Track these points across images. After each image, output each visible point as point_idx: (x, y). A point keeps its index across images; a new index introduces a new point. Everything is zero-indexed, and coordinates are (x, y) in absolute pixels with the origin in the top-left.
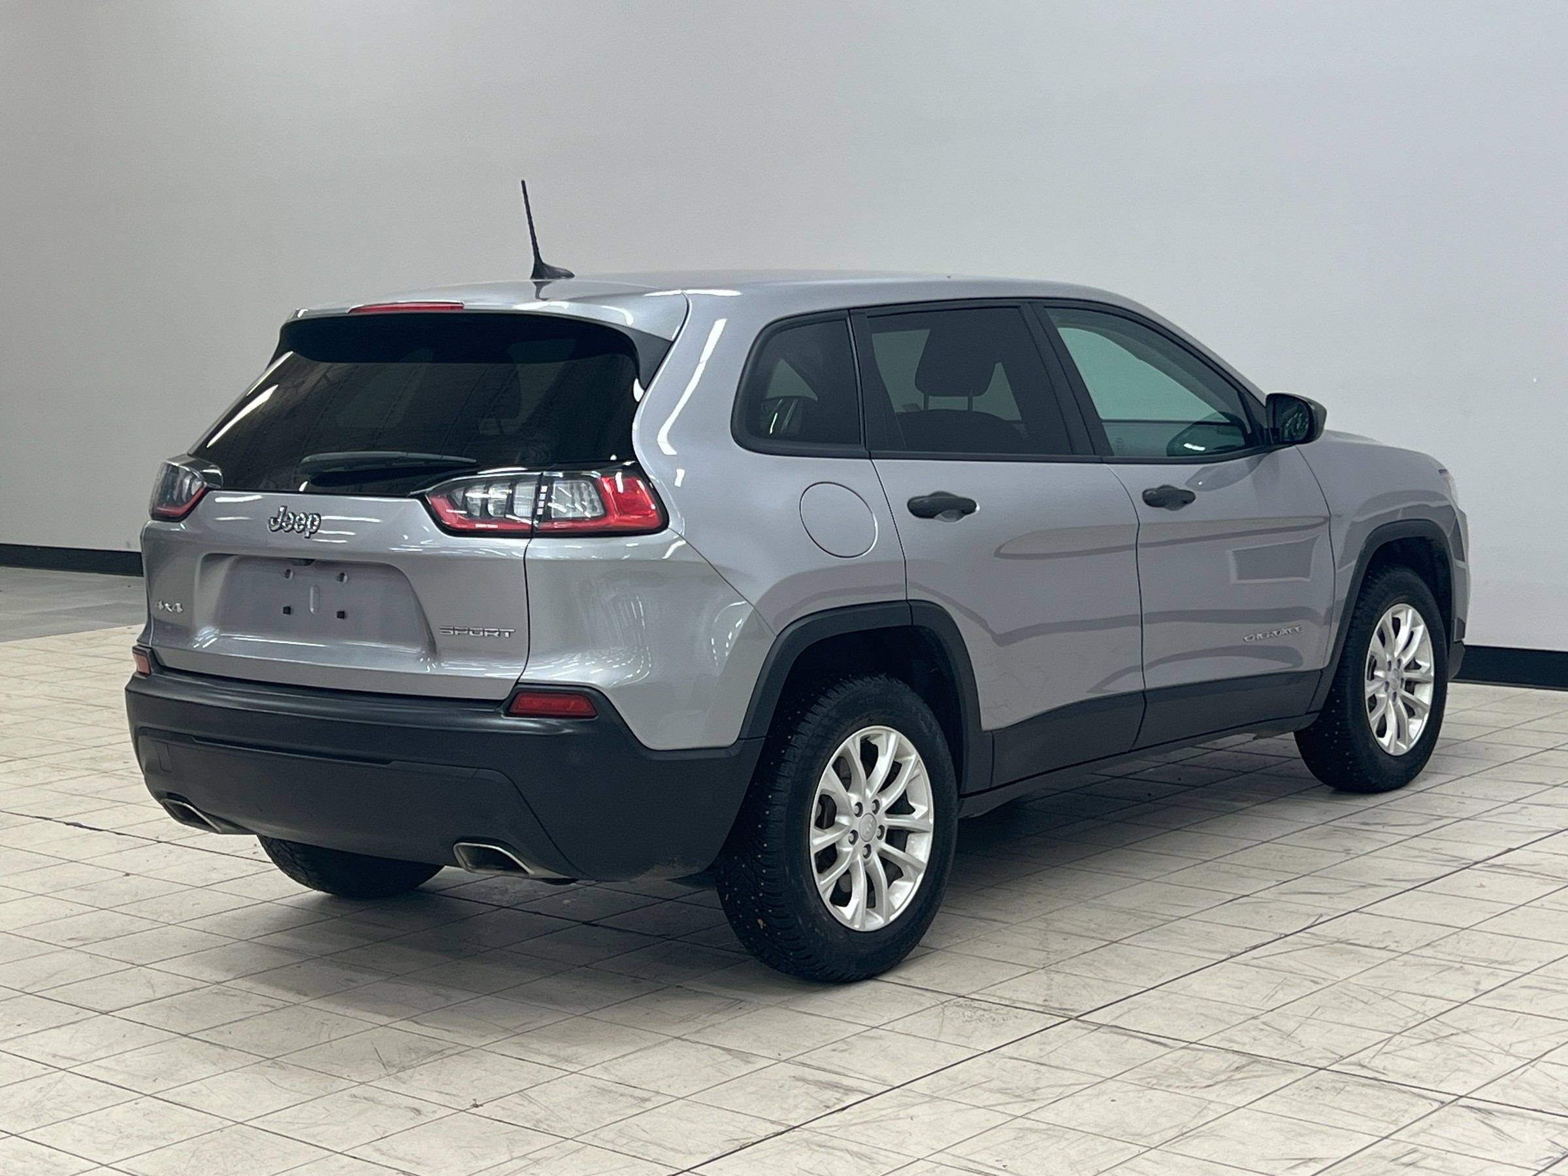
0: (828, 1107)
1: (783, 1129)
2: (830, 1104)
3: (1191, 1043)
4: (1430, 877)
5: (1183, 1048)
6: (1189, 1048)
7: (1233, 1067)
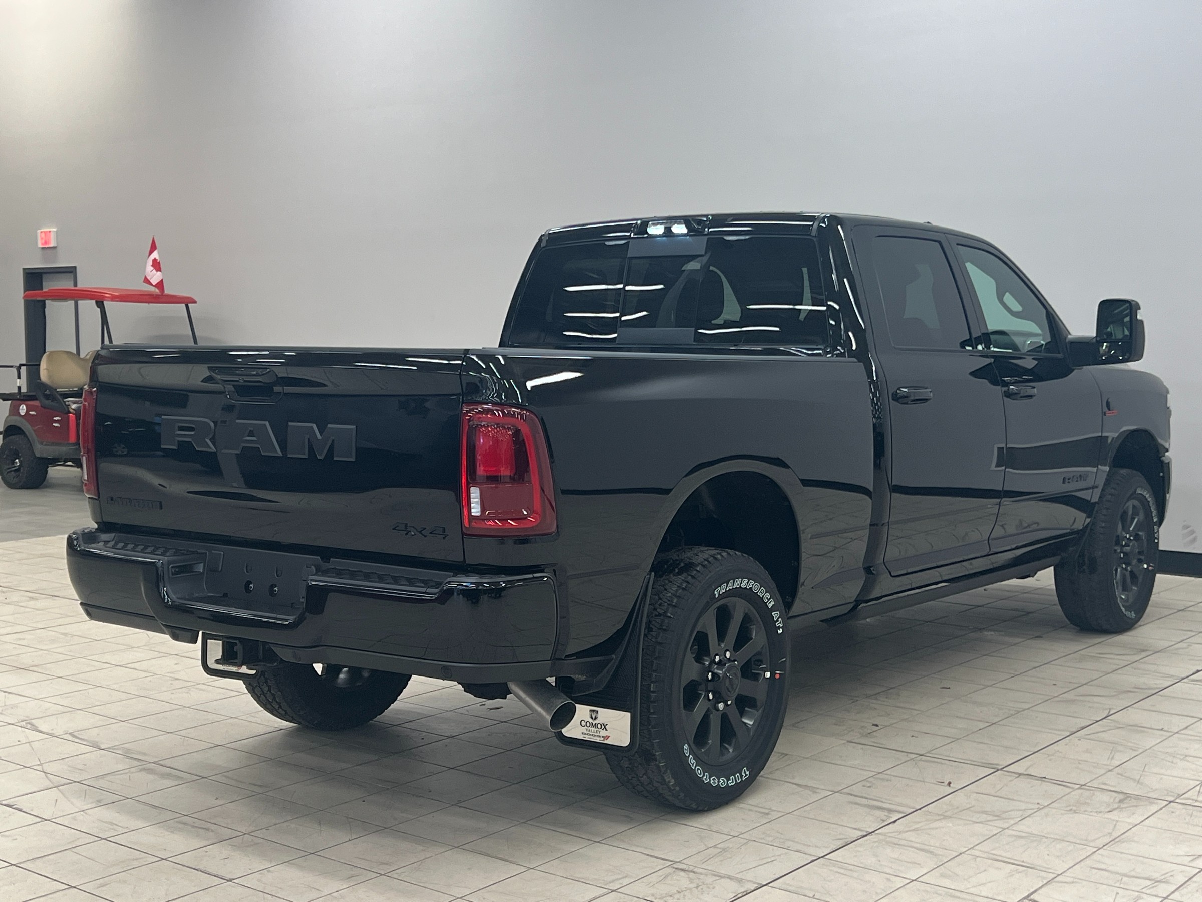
0: (884, 821)
1: (865, 834)
2: (885, 818)
3: (1082, 785)
5: (1079, 788)
6: (1082, 789)
7: (1117, 800)
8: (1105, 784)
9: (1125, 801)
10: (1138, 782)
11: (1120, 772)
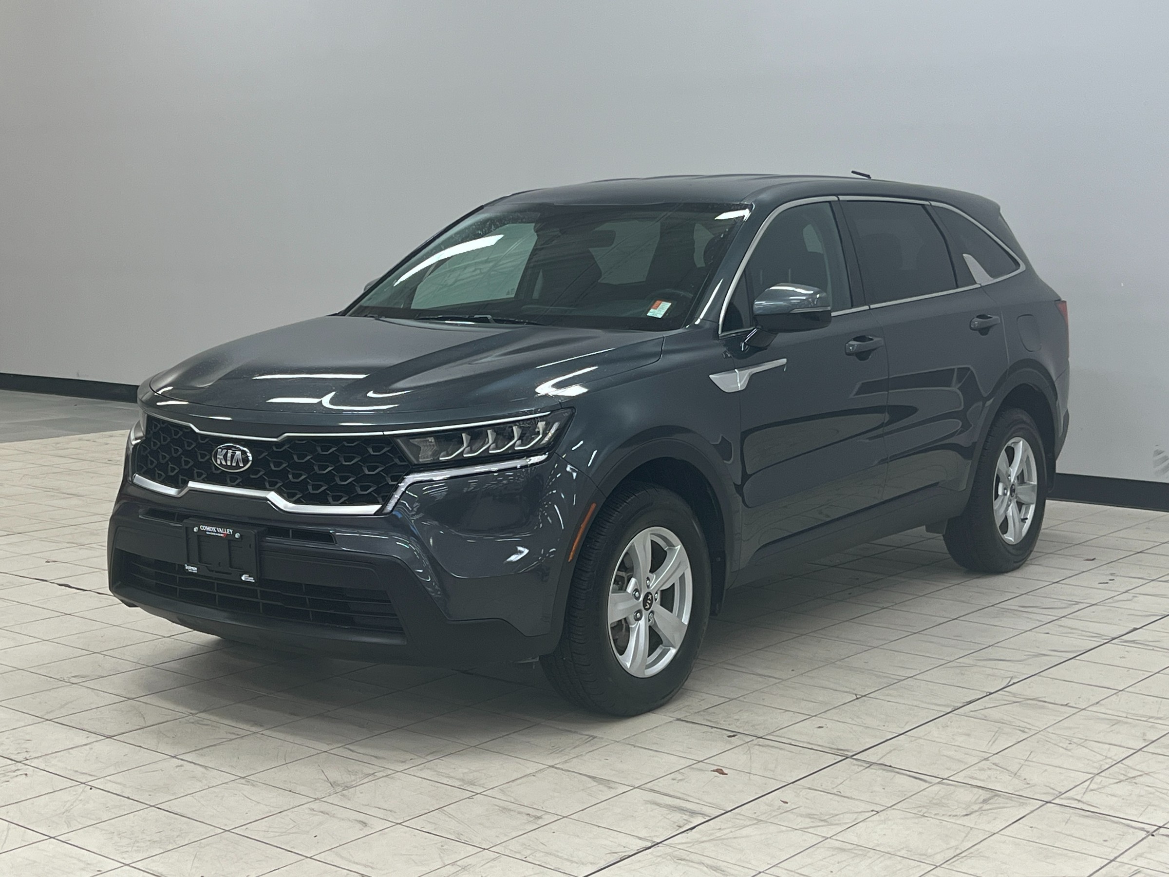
0: (680, 827)
1: (650, 845)
2: (681, 824)
3: (943, 779)
4: (1083, 650)
5: (939, 783)
6: (943, 784)
7: (981, 800)
8: (972, 778)
9: (991, 801)
10: (1016, 774)
11: (997, 762)
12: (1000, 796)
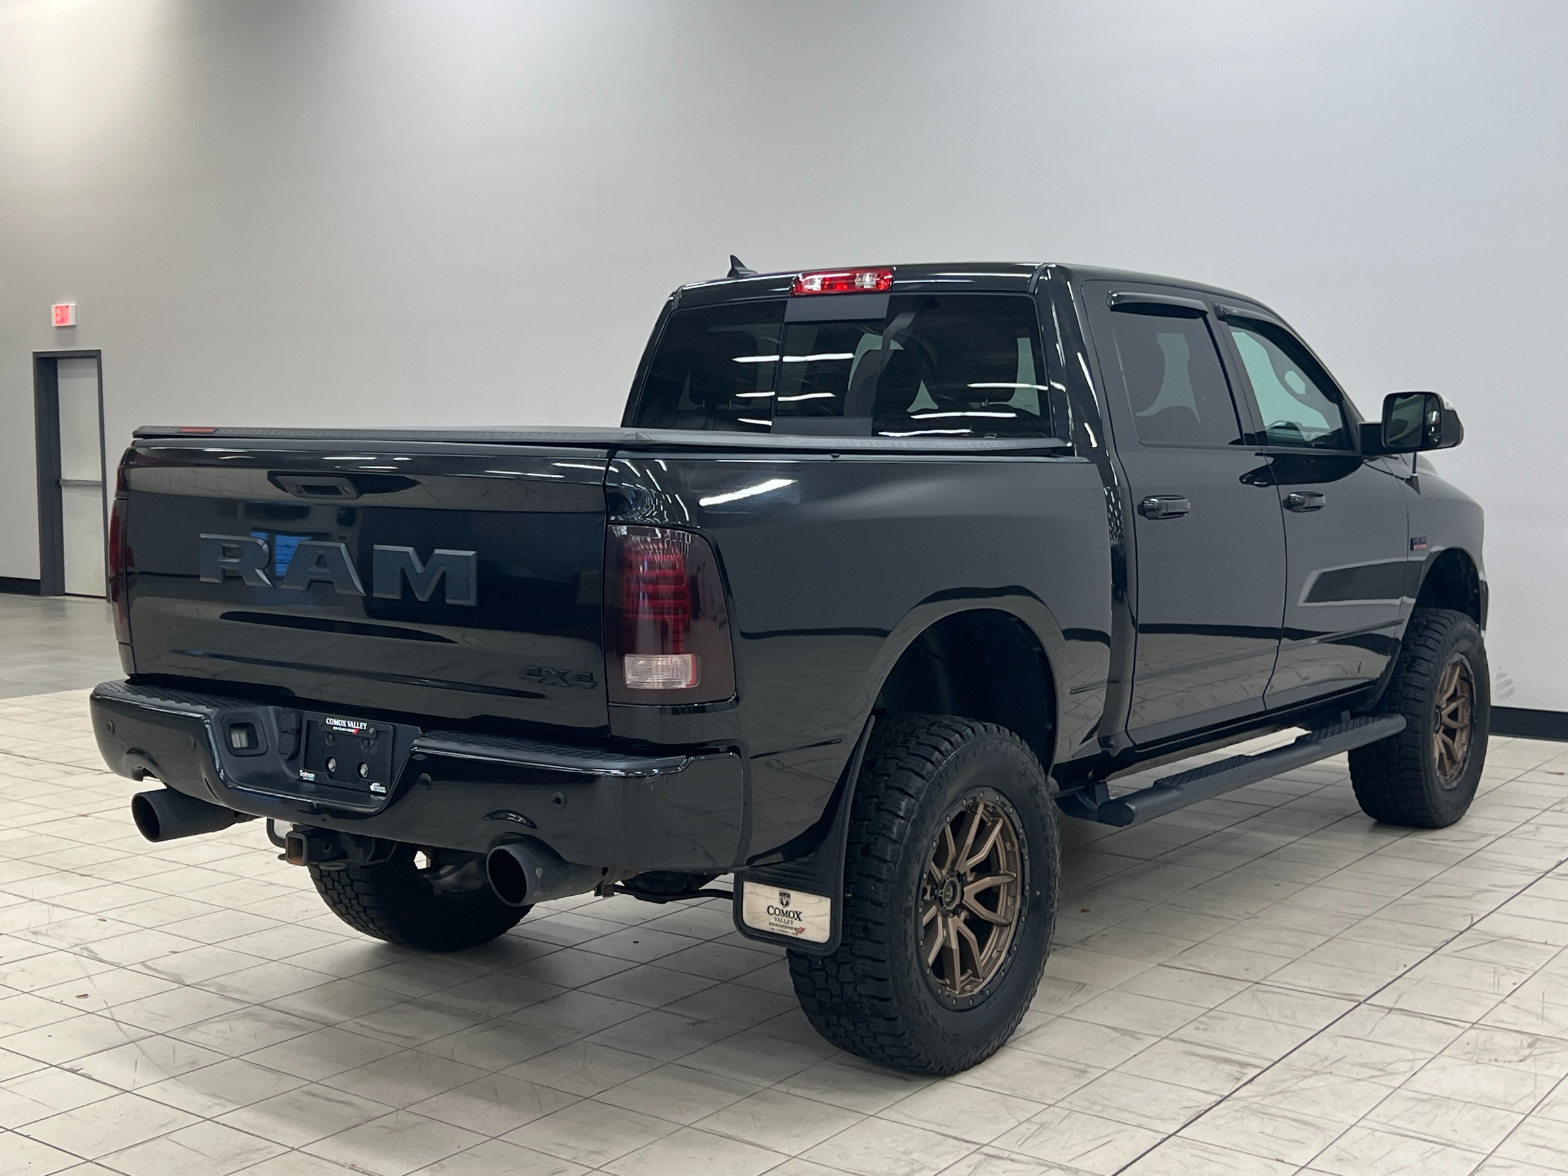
3: (1474, 1024)
5: (1471, 1028)
8: (1502, 1021)
9: (1536, 1046)
10: (1541, 1016)
11: (1515, 1003)
12: (1542, 1040)
